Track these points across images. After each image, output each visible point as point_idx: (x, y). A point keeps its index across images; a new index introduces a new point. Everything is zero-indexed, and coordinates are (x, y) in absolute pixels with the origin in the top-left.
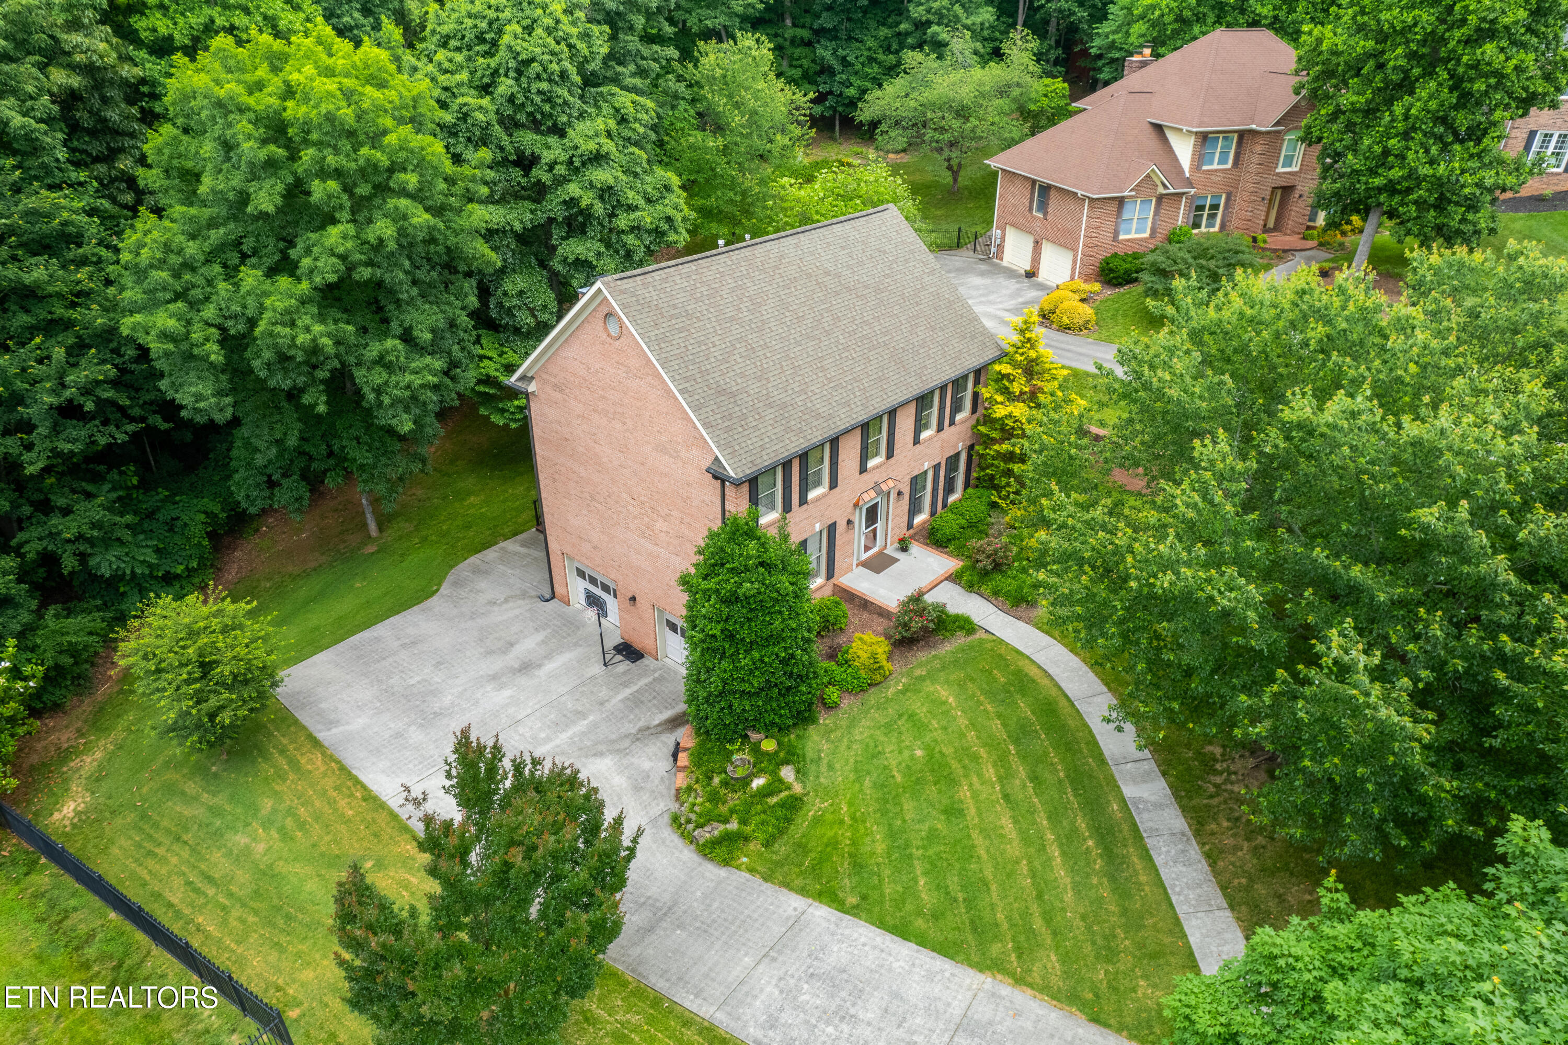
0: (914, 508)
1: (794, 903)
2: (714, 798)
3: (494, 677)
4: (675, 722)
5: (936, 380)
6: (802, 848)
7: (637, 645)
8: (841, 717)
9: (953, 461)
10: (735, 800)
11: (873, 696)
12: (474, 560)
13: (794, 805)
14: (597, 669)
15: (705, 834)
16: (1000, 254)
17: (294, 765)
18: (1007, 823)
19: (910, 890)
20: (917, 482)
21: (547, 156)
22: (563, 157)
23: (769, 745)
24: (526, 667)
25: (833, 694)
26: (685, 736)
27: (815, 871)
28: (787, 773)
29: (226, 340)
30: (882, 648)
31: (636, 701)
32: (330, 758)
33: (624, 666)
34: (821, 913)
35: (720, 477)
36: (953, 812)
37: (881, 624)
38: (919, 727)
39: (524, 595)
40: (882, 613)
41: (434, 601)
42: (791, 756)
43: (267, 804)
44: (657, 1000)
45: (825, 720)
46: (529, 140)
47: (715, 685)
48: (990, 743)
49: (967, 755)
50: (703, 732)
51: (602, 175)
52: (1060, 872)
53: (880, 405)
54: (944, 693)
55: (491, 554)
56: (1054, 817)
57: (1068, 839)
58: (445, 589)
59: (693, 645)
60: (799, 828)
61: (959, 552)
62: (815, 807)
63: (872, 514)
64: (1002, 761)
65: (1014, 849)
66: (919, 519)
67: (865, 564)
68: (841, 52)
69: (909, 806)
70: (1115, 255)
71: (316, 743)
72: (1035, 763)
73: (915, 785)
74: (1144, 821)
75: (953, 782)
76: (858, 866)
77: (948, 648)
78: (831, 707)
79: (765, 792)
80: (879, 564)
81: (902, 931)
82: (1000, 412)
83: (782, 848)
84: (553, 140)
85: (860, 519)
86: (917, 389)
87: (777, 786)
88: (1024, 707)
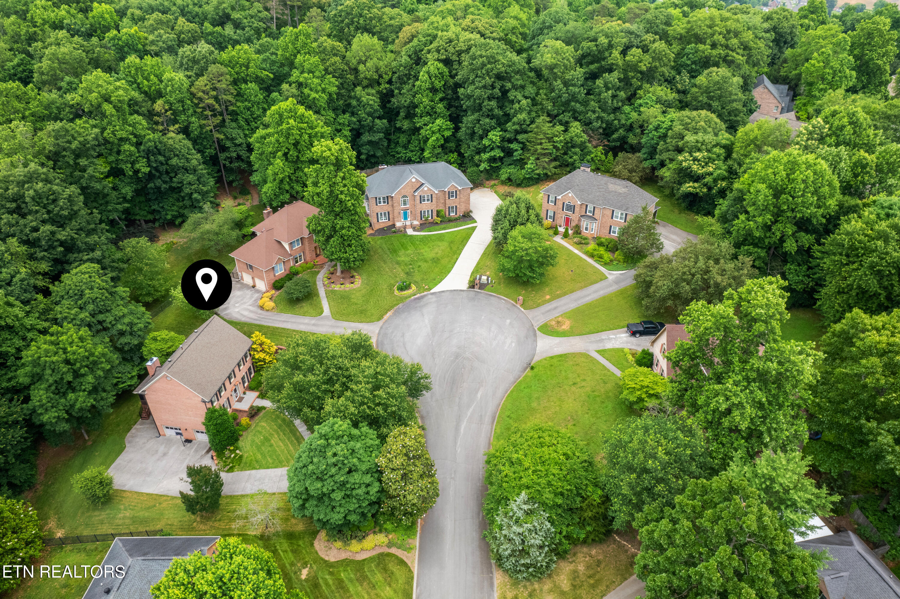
0: (244, 383)
1: (248, 472)
2: (225, 462)
3: (158, 460)
4: (208, 452)
5: (240, 358)
6: (246, 463)
7: (189, 438)
8: (244, 437)
9: (249, 369)
10: (229, 460)
11: (249, 430)
12: (129, 434)
13: (241, 457)
14: (183, 448)
15: (226, 469)
16: (242, 279)
17: (123, 497)
18: (281, 444)
19: (268, 461)
20: (243, 379)
21: (108, 320)
22: (113, 318)
23: (232, 448)
24: (165, 454)
25: (241, 433)
26: (212, 453)
27: (250, 465)
28: (238, 452)
29: (67, 412)
30: (248, 420)
31: (196, 451)
32: (131, 492)
33: (189, 445)
34: (253, 472)
35: (204, 402)
36: (271, 446)
37: (245, 414)
38: (260, 433)
39: (151, 438)
40: (245, 411)
41: (126, 449)
42: (237, 448)
43: (122, 507)
44: (231, 496)
45: (241, 439)
46: (101, 317)
47: (217, 441)
48: (275, 431)
49: (271, 435)
50: (216, 450)
51: (126, 320)
52: (291, 448)
53: (230, 371)
54: (263, 424)
55: (133, 431)
56: (288, 439)
57: (291, 442)
58: (127, 445)
59: (209, 436)
60: (244, 460)
61: (258, 390)
62: (245, 455)
63: (235, 390)
64: (278, 433)
65: (283, 447)
66: (246, 385)
67: (237, 401)
68: (161, 205)
69: (263, 448)
70: (276, 281)
71: (124, 491)
72: (283, 431)
73: (263, 443)
74: (303, 434)
75: (270, 440)
76: (257, 461)
77: (261, 414)
78: (241, 436)
79: (235, 457)
80: (240, 400)
81: (268, 468)
82: (257, 357)
83: (242, 465)
84: (108, 314)
85: (233, 393)
86: (237, 362)
87: (236, 455)
88: (279, 421)
